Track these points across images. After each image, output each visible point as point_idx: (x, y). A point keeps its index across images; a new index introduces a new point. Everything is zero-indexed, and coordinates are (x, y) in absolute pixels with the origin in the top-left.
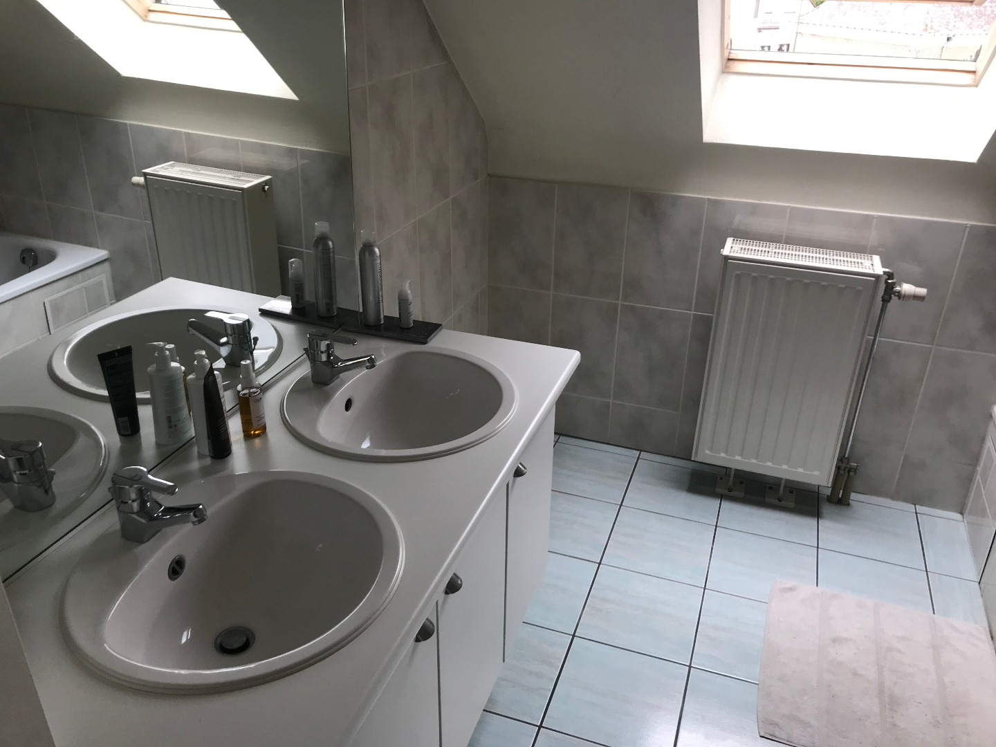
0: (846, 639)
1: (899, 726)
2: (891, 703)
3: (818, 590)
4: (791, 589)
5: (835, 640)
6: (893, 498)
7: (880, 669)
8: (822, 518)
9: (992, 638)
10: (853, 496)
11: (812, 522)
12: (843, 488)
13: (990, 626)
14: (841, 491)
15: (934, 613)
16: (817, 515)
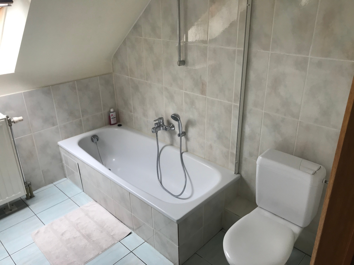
0: (65, 232)
1: (95, 240)
2: (88, 237)
3: (46, 226)
4: (38, 232)
5: (62, 235)
6: (45, 186)
7: (79, 231)
8: (29, 206)
9: (96, 202)
10: (34, 193)
11: (27, 209)
12: (29, 192)
13: (94, 200)
14: (30, 194)
15: (80, 207)
16: (27, 206)
